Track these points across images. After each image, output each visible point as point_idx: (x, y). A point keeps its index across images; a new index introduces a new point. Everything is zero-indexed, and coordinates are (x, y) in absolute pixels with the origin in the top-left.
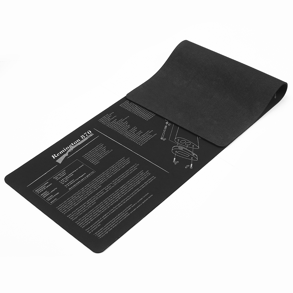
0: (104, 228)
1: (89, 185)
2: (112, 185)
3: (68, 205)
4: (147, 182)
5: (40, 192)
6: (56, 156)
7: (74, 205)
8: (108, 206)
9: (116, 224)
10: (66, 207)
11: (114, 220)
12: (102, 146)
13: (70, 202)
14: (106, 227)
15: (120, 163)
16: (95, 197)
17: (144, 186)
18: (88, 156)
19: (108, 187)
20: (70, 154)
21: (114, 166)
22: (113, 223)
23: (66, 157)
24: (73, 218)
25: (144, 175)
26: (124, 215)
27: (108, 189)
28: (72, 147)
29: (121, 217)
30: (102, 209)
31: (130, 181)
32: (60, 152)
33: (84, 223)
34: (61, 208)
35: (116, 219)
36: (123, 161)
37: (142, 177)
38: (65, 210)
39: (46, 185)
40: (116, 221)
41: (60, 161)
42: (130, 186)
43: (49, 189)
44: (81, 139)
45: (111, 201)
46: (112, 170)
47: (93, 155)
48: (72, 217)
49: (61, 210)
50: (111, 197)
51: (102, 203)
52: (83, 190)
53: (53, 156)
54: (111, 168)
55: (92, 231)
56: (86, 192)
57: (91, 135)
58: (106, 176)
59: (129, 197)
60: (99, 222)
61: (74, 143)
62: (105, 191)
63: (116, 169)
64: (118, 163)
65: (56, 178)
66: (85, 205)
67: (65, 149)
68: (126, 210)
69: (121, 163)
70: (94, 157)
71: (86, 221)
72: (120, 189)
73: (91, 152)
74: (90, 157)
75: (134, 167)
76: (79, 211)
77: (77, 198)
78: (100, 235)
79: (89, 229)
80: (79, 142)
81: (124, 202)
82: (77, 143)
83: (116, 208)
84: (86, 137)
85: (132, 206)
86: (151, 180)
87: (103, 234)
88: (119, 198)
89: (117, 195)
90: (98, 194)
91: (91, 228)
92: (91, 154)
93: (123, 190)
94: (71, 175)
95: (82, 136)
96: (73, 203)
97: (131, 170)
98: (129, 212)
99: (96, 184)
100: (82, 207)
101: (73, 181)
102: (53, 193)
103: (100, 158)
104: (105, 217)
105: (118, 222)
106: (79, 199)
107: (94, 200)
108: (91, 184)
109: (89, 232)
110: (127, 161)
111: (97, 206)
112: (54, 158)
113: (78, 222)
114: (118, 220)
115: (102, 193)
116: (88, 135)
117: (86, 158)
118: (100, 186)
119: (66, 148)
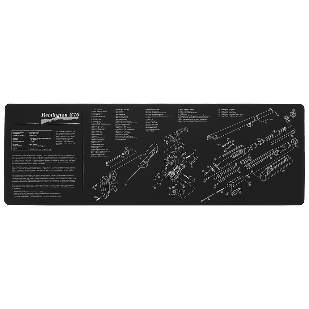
0: (21, 193)
1: (40, 156)
2: (50, 169)
3: (19, 160)
4: (67, 186)
5: (14, 135)
6: (44, 116)
7: (21, 163)
8: (35, 181)
9: (28, 196)
10: (17, 160)
11: (29, 193)
12: (73, 134)
13: (21, 158)
14: (22, 193)
15: (68, 158)
16: (35, 168)
17: (63, 186)
18: (59, 134)
19: (48, 168)
20: (53, 122)
21: (63, 157)
22: (27, 194)
23: (49, 122)
24: (13, 171)
25: (71, 180)
26: (36, 194)
27: (46, 170)
28: (58, 117)
29: (33, 194)
30: (31, 179)
31: (61, 176)
32: (49, 115)
33: (15, 179)
34: (14, 158)
35: (31, 193)
36: (71, 158)
37: (69, 179)
38: (15, 161)
39: (21, 134)
40: (30, 194)
41: (43, 122)
42: (57, 179)
43: (20, 138)
44: (68, 116)
45: (39, 179)
46: (60, 158)
47: (63, 136)
48: (14, 169)
49: (13, 160)
50: (42, 176)
51: (34, 176)
52: (34, 157)
53: (43, 113)
54: (61, 157)
55: (14, 188)
56: (34, 160)
57: (76, 118)
58: (53, 160)
59: (50, 186)
60: (22, 186)
61: (62, 116)
62: (43, 169)
63: (63, 160)
64: (68, 157)
65: (30, 133)
66: (26, 168)
67: (53, 115)
68: (40, 193)
69: (70, 158)
70: (62, 138)
71: (17, 179)
72: (50, 176)
73: (64, 133)
74: (59, 136)
75: (72, 168)
76: (20, 169)
77: (26, 160)
78: (15, 194)
79: (14, 186)
80: (66, 117)
81: (44, 186)
82: (64, 117)
83: (37, 186)
84: (73, 116)
85: (45, 193)
86: (70, 186)
87: (17, 196)
88: (45, 181)
89: (45, 178)
90: (38, 168)
91: (15, 186)
92: (62, 134)
93: (51, 179)
94: (39, 139)
95: (71, 114)
96: (22, 161)
97: (69, 169)
98: (41, 195)
99: (43, 160)
100: (23, 168)
101: (35, 145)
102: (19, 144)
103: (64, 142)
104: (28, 186)
105: (29, 196)
106: (28, 161)
107: (33, 170)
108: (42, 157)
109: (12, 188)
110: (73, 160)
111: (31, 175)
112: (42, 116)
113: (13, 176)
114: (31, 194)
115: (40, 169)
116: (76, 116)
117: (57, 134)
118: (44, 163)
119: (55, 115)
